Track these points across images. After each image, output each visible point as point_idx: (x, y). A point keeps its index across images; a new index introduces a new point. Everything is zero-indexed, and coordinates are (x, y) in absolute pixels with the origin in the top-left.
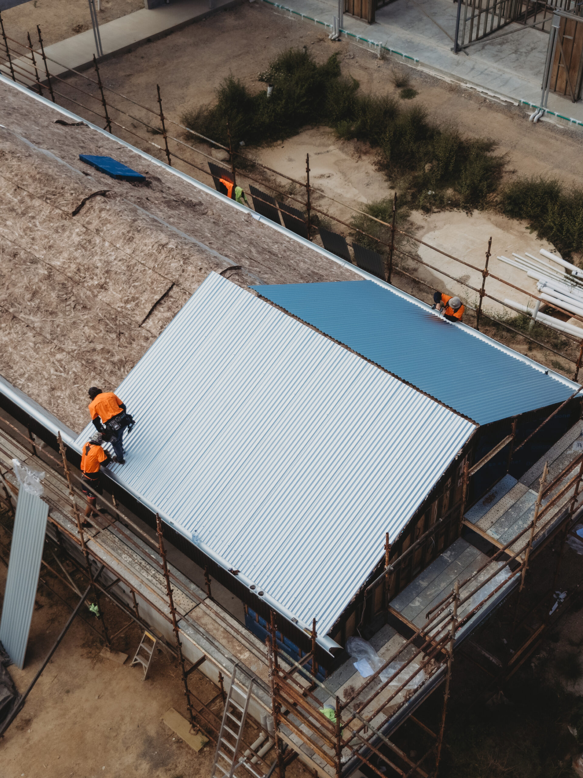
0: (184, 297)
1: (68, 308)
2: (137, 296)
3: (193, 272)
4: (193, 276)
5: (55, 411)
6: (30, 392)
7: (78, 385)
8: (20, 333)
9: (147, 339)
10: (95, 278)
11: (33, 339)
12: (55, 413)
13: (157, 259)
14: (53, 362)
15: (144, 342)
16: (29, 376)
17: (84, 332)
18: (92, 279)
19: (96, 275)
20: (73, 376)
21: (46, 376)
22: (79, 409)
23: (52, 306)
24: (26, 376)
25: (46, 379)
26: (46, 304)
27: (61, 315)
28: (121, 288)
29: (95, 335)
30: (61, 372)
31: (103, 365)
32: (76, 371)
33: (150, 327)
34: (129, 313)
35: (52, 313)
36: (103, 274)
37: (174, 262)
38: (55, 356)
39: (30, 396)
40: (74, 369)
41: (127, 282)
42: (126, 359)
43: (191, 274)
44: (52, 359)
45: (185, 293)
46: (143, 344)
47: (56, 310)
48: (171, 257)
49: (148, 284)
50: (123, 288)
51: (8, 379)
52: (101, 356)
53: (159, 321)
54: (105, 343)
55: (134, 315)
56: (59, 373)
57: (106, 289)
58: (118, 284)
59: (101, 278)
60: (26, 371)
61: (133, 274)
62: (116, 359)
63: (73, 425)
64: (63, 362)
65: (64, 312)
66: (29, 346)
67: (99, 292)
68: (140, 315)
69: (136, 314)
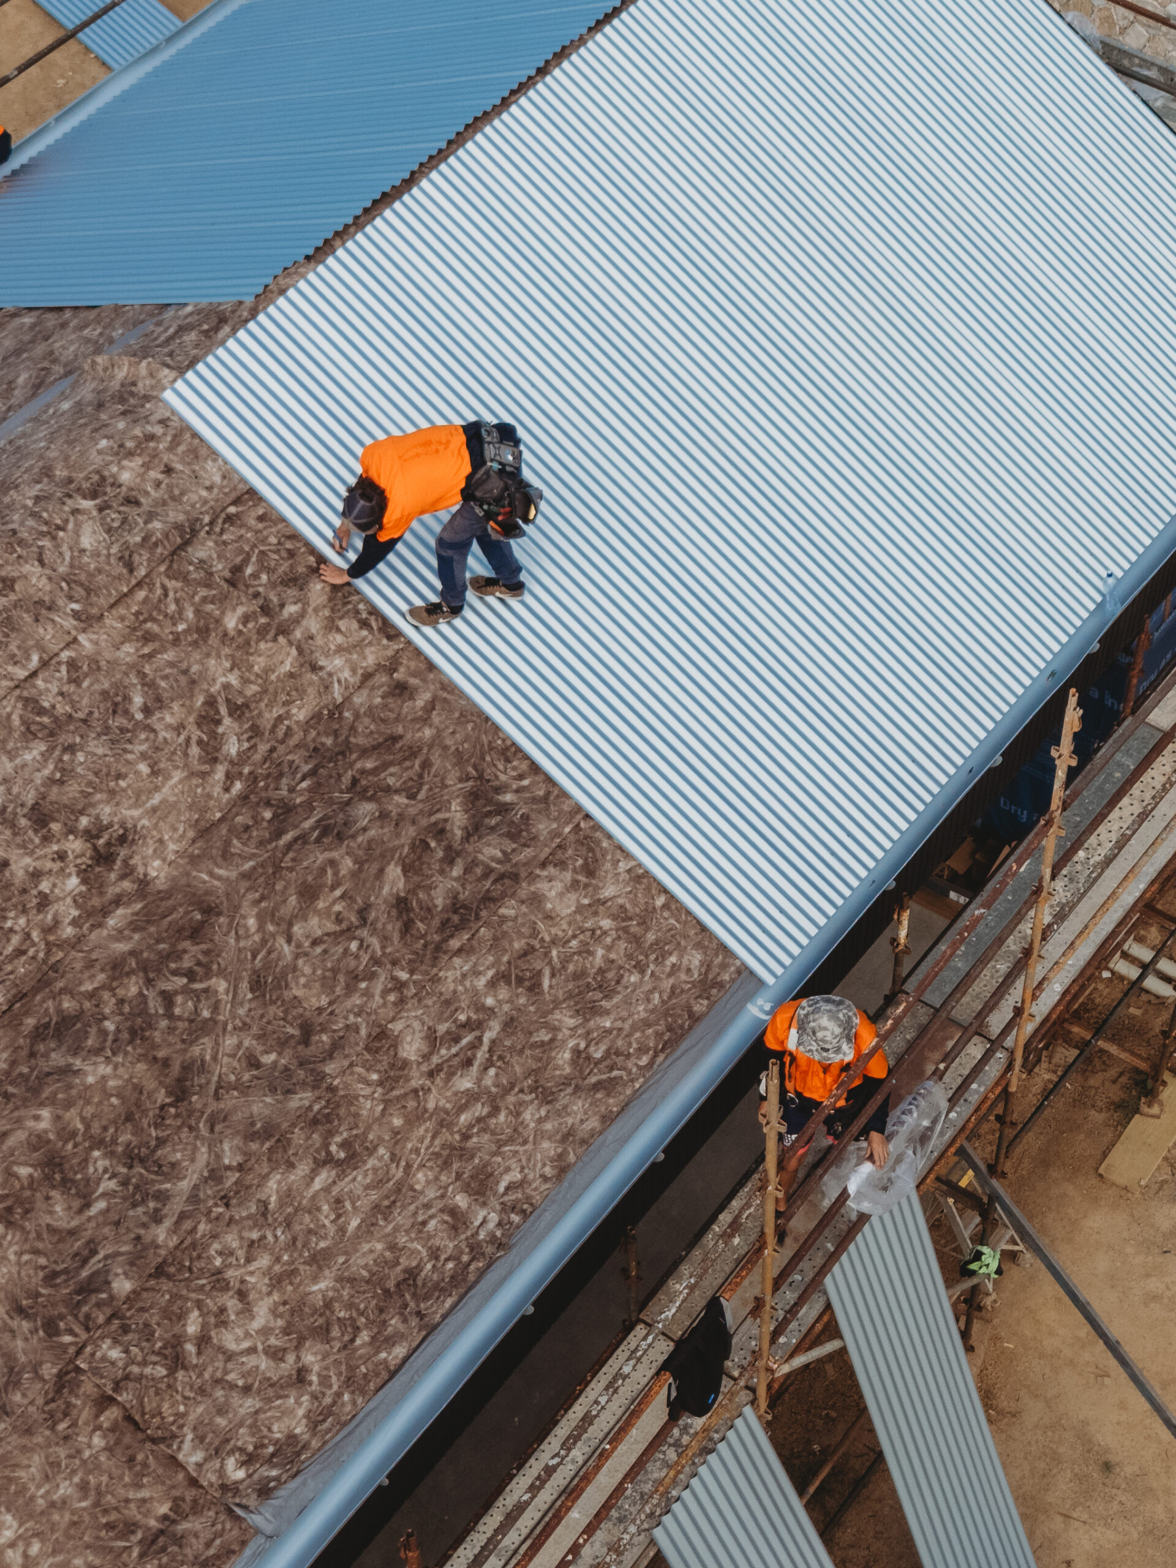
0: (252, 522)
1: (182, 1007)
2: (200, 700)
3: (147, 466)
4: (168, 470)
5: (644, 1060)
6: (548, 1171)
7: (547, 972)
8: (255, 1235)
9: (401, 690)
10: (45, 886)
11: (303, 1168)
12: (651, 1064)
13: (40, 603)
14: (431, 1074)
15: (412, 698)
16: (466, 1189)
17: (315, 942)
18: (44, 901)
19: (36, 875)
20: (503, 993)
21: (479, 1110)
22: (642, 972)
23: (150, 1084)
24: (461, 1201)
25: (495, 1111)
26: (129, 1118)
27: (203, 1048)
28: (144, 768)
29: (338, 893)
30: (475, 1045)
31: (479, 871)
32: (490, 973)
33: (354, 671)
34: (263, 748)
35: (180, 1093)
36: (47, 839)
37: (77, 533)
38: (406, 1064)
39: (563, 1170)
40: (481, 982)
41: (119, 739)
42: (468, 779)
43: (154, 474)
44: (417, 1081)
45: (229, 519)
46: (420, 703)
47: (176, 1069)
48: (46, 543)
49: (150, 656)
50: (144, 756)
51: (472, 1278)
52: (437, 878)
53: (338, 630)
54: (385, 857)
55: (281, 732)
56: (481, 1055)
57: (122, 840)
58: (119, 776)
59: (61, 856)
60: (439, 1204)
61: (80, 715)
62: (457, 815)
63: (708, 985)
64: (442, 1028)
65: (199, 1028)
66: (327, 1189)
67: (128, 872)
68: (286, 703)
69: (280, 719)
